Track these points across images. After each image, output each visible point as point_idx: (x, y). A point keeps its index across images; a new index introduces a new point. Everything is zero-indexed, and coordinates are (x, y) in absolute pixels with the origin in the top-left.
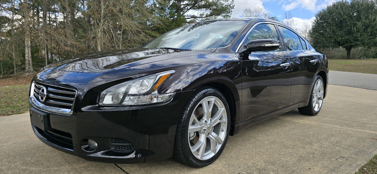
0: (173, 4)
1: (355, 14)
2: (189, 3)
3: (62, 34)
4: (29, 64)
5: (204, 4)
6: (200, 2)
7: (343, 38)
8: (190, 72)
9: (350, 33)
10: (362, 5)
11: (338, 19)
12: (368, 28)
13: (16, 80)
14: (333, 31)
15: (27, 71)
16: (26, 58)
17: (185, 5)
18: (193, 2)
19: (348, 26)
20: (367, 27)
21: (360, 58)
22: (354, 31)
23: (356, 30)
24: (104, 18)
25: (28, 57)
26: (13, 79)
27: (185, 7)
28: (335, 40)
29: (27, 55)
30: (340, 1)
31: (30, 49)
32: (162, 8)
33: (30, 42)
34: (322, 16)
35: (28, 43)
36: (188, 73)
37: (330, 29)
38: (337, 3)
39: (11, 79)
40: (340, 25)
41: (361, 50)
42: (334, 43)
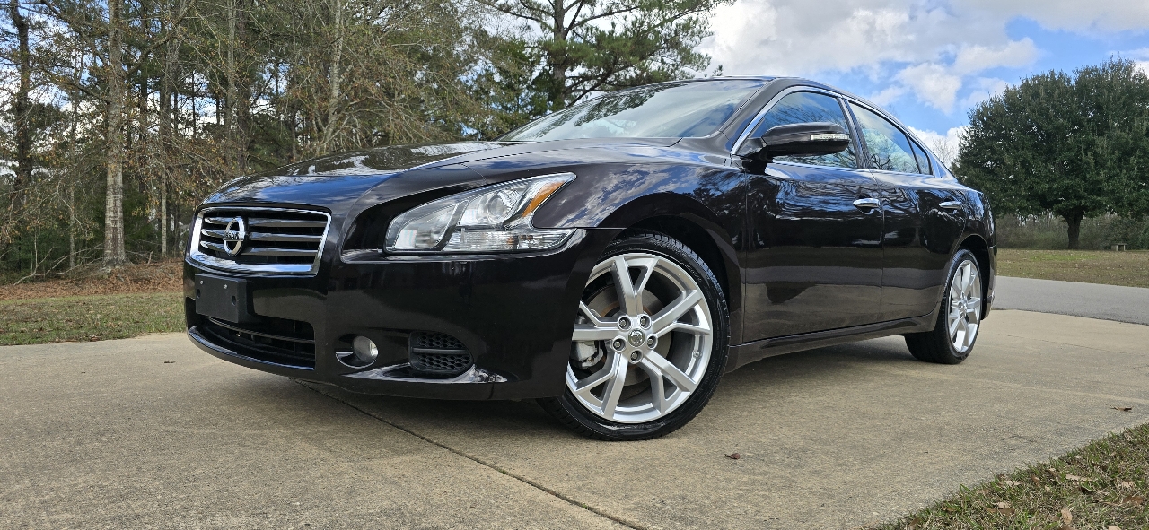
0: (541, 74)
1: (1091, 115)
2: (590, 73)
3: (215, 153)
4: (115, 239)
5: (634, 75)
6: (622, 69)
7: (1055, 186)
8: (614, 191)
9: (1076, 168)
10: (1110, 87)
11: (1040, 128)
12: (1130, 155)
13: (76, 284)
14: (1023, 164)
15: (110, 261)
16: (108, 222)
17: (578, 78)
18: (602, 70)
19: (1069, 150)
20: (1127, 153)
21: (1108, 248)
22: (1088, 163)
23: (1092, 162)
24: (339, 111)
25: (115, 222)
26: (67, 284)
27: (576, 84)
28: (1031, 189)
29: (109, 214)
30: (1043, 76)
31: (120, 196)
32: (510, 87)
33: (120, 175)
34: (989, 118)
35: (115, 178)
36: (607, 194)
37: (1016, 158)
38: (1034, 79)
39: (61, 282)
40: (1047, 145)
41: (1113, 226)
42: (1028, 200)
